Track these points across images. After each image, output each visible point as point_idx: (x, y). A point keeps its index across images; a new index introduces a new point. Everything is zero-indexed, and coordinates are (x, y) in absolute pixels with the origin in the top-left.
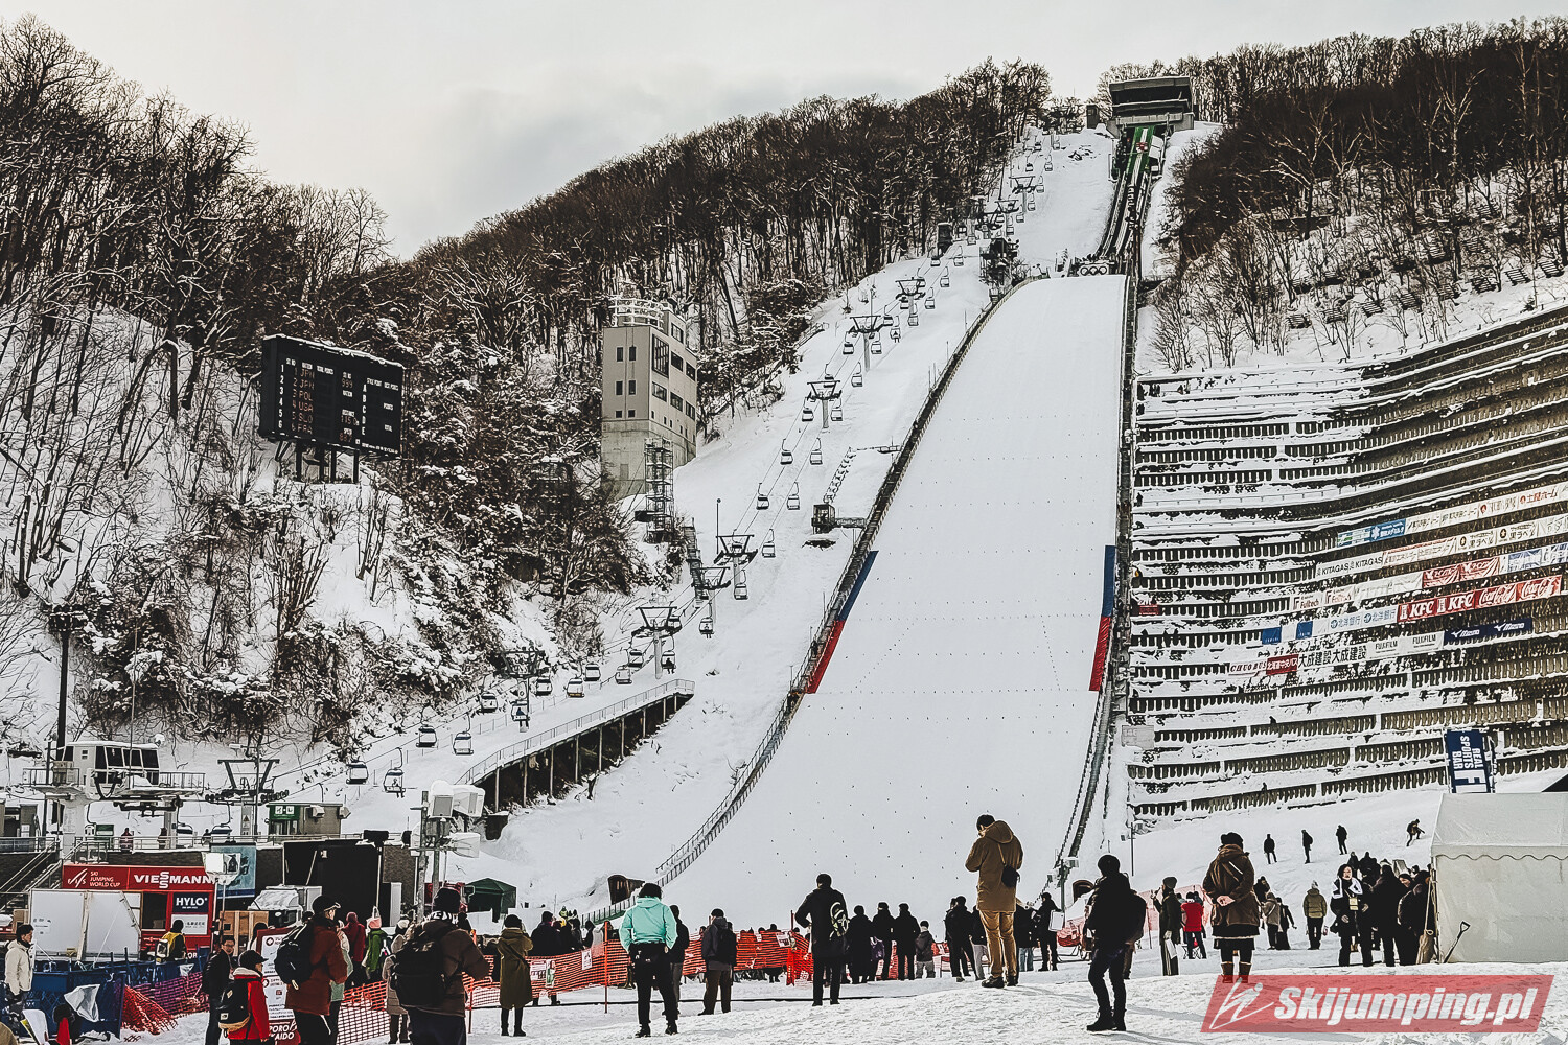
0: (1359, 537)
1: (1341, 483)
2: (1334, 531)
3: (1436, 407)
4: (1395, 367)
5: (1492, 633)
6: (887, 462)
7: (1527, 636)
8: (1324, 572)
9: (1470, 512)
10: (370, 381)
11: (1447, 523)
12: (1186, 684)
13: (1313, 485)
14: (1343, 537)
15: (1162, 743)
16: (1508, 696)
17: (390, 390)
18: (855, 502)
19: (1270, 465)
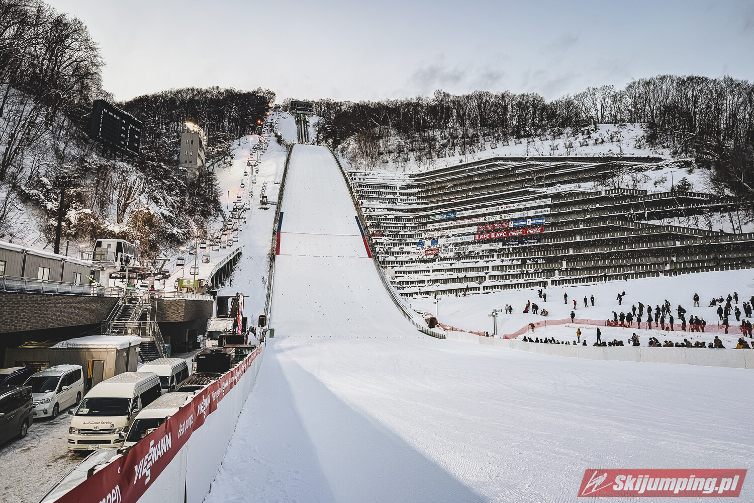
0: (438, 217)
1: (418, 204)
2: (428, 216)
3: (443, 185)
4: (419, 175)
5: (524, 243)
6: (278, 186)
7: (538, 244)
8: (429, 227)
9: (482, 211)
10: (131, 125)
11: (473, 214)
12: (396, 257)
13: (410, 204)
14: (432, 218)
15: (397, 275)
16: (540, 261)
17: (137, 131)
18: (273, 197)
19: (396, 197)
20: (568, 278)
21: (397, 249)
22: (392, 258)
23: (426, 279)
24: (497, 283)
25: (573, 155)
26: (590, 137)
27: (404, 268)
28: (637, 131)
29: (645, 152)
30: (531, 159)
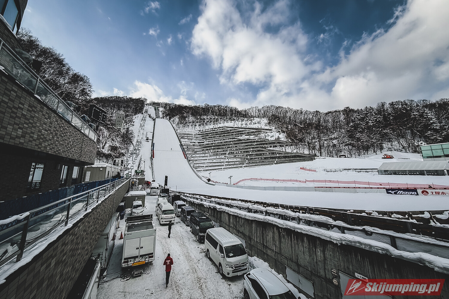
1: (200, 140)
3: (208, 135)
4: (200, 131)
6: (152, 134)
10: (103, 113)
12: (194, 158)
13: (198, 140)
15: (195, 164)
17: (105, 115)
18: (150, 137)
19: (193, 138)
20: (248, 165)
21: (194, 156)
22: (192, 159)
23: (205, 166)
24: (227, 167)
25: (247, 127)
26: (252, 122)
27: (197, 162)
28: (265, 121)
29: (267, 128)
30: (235, 128)
